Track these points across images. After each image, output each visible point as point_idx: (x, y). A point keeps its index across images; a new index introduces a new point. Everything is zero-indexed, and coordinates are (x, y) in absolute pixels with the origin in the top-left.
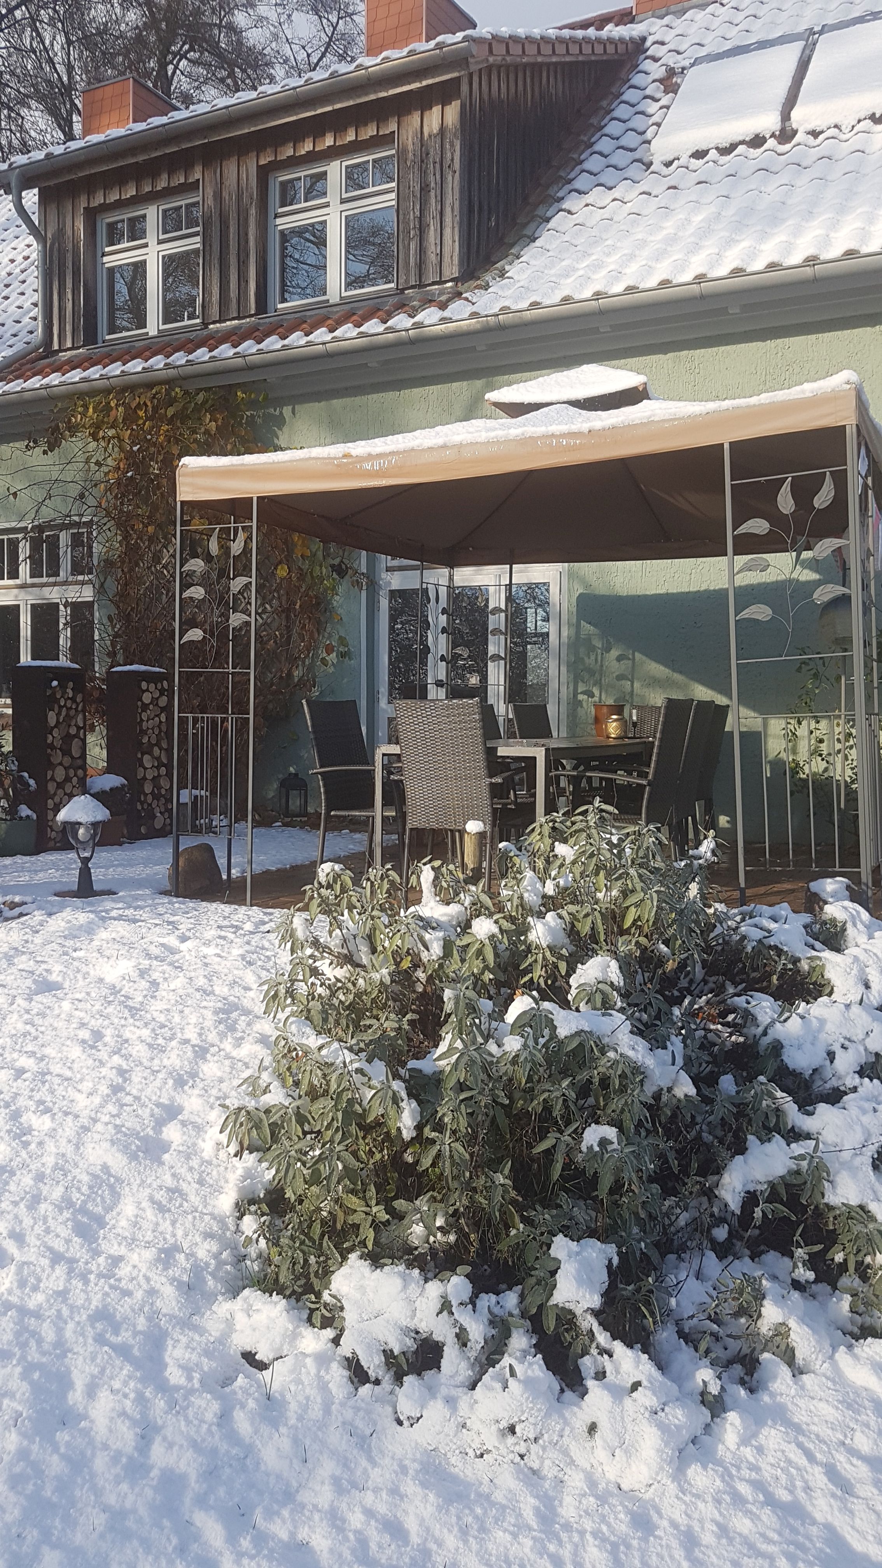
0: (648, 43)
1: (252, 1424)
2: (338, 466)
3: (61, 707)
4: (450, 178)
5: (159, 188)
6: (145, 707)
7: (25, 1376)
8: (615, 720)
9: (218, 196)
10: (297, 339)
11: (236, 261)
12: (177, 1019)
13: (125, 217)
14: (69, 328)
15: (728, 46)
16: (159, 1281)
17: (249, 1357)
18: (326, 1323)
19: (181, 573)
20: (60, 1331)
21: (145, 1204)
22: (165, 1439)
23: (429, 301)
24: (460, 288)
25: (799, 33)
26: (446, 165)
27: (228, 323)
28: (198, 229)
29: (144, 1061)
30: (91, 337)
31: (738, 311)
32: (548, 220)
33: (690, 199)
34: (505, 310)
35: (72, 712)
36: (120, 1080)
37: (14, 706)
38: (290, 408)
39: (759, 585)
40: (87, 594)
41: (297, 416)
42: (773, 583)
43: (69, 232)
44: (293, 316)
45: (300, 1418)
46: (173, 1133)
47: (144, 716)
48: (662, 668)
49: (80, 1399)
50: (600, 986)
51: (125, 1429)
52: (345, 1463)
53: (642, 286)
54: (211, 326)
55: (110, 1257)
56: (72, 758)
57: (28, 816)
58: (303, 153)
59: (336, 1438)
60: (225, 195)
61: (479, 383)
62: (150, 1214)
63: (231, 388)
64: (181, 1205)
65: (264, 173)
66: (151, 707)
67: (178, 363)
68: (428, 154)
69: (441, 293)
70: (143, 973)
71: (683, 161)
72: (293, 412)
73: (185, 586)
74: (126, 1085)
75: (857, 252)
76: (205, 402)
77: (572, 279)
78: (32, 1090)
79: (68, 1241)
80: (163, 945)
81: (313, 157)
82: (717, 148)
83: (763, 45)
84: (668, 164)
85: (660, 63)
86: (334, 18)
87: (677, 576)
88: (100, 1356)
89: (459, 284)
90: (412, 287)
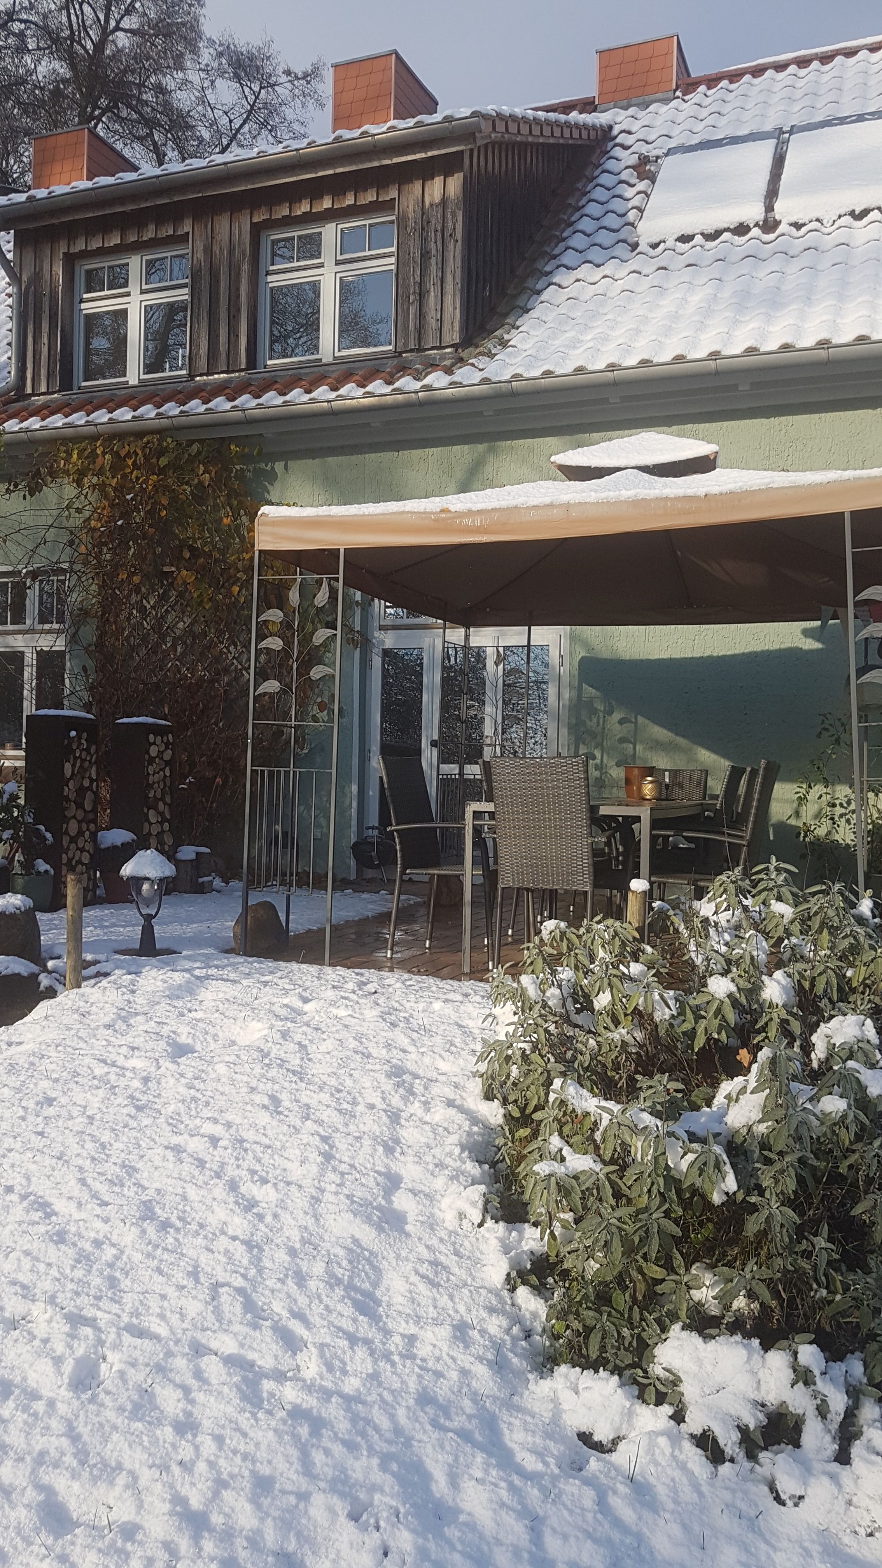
0: (615, 132)
1: (634, 1510)
2: (435, 520)
3: (75, 758)
4: (451, 246)
5: (145, 238)
6: (152, 760)
7: (384, 1467)
8: (651, 782)
9: (208, 250)
10: (297, 395)
11: (226, 314)
12: (349, 1083)
13: (106, 264)
14: (43, 372)
15: (695, 140)
16: (466, 1360)
17: (585, 1438)
18: (660, 1400)
19: (257, 623)
20: (392, 1417)
21: (414, 1278)
22: (554, 1530)
23: (432, 366)
24: (464, 354)
25: (767, 132)
26: (447, 234)
27: (216, 376)
28: (187, 281)
29: (340, 1126)
30: (67, 384)
31: (748, 388)
32: (539, 293)
33: (682, 280)
34: (516, 377)
35: (87, 764)
36: (327, 1148)
37: (27, 758)
38: (283, 463)
39: (763, 652)
40: (60, 644)
41: (290, 471)
42: (776, 651)
43: (47, 276)
44: (286, 373)
45: (676, 1502)
46: (402, 1201)
47: (151, 770)
48: (665, 731)
49: (446, 1491)
50: (860, 1044)
51: (513, 1522)
52: (745, 1548)
53: (656, 360)
54: (198, 378)
55: (403, 1336)
56: (85, 811)
57: (46, 871)
58: (299, 213)
59: (724, 1522)
60: (216, 249)
61: (481, 447)
62: (422, 1287)
63: (224, 441)
64: (448, 1280)
65: (257, 230)
66: (157, 760)
67: (171, 413)
68: (428, 222)
69: (443, 357)
70: (285, 1035)
71: (670, 243)
72: (286, 467)
73: (261, 637)
74: (334, 1152)
75: (868, 338)
76: (199, 453)
77: (581, 350)
78: (237, 1159)
79: (355, 1320)
80: (285, 1005)
81: (309, 218)
82: (702, 234)
83: (735, 140)
84: (654, 246)
85: (630, 151)
86: (256, 88)
87: (680, 641)
88: (446, 1443)
89: (460, 350)
90: (411, 351)
